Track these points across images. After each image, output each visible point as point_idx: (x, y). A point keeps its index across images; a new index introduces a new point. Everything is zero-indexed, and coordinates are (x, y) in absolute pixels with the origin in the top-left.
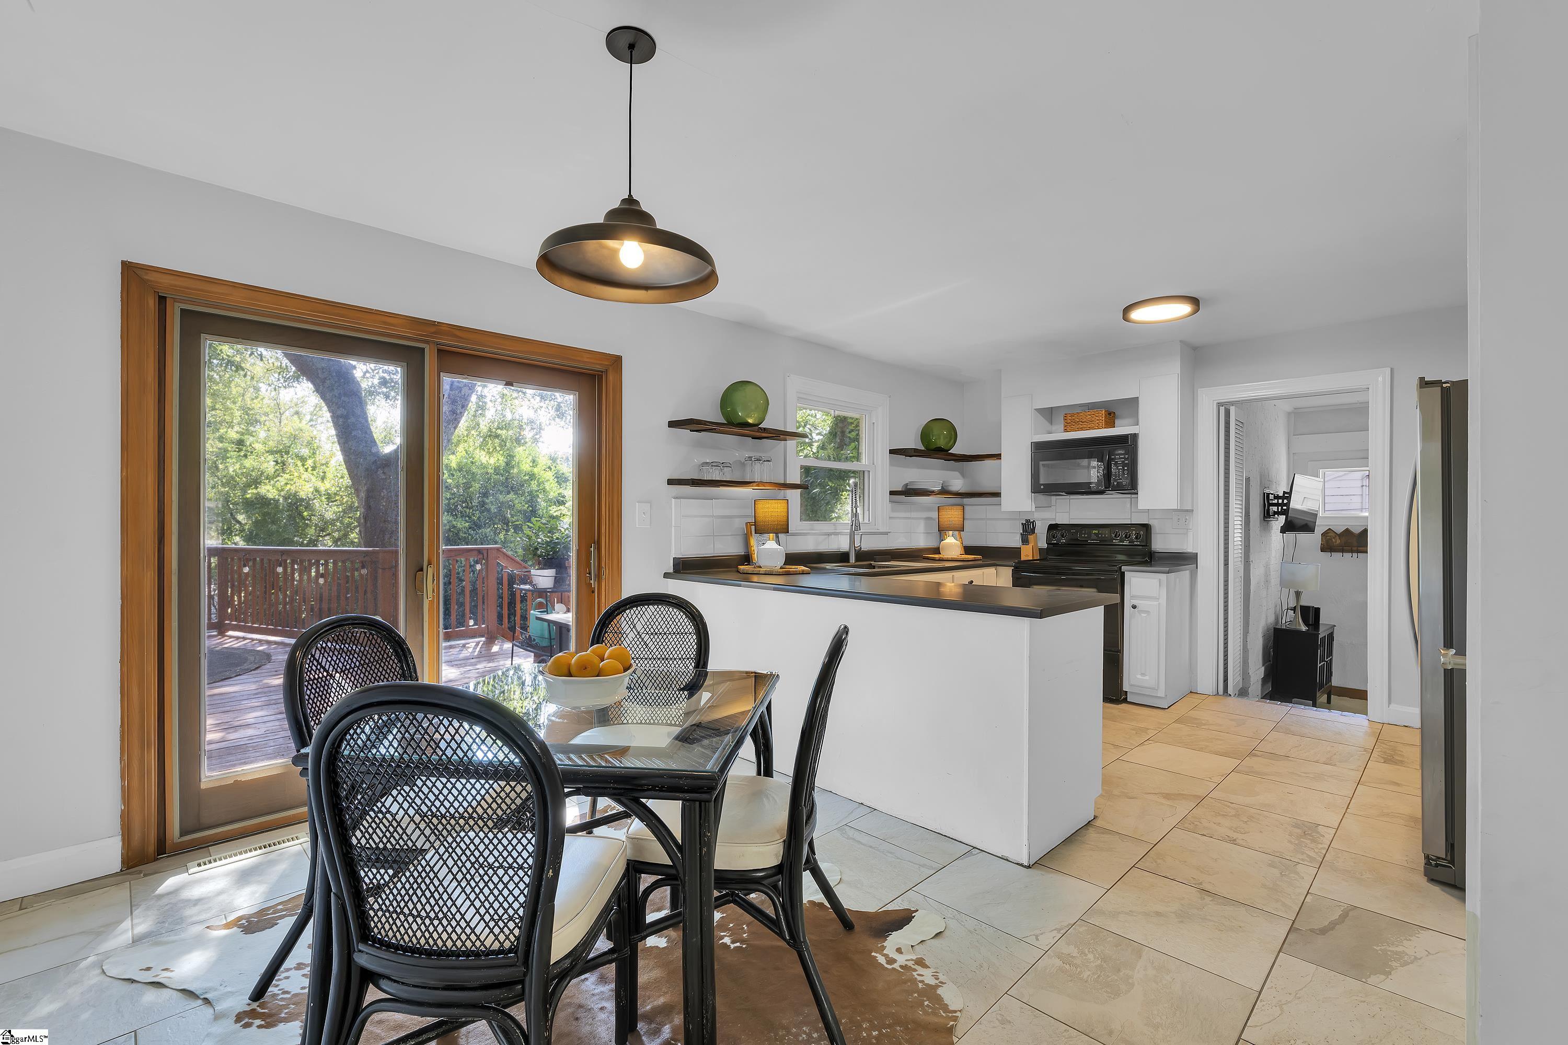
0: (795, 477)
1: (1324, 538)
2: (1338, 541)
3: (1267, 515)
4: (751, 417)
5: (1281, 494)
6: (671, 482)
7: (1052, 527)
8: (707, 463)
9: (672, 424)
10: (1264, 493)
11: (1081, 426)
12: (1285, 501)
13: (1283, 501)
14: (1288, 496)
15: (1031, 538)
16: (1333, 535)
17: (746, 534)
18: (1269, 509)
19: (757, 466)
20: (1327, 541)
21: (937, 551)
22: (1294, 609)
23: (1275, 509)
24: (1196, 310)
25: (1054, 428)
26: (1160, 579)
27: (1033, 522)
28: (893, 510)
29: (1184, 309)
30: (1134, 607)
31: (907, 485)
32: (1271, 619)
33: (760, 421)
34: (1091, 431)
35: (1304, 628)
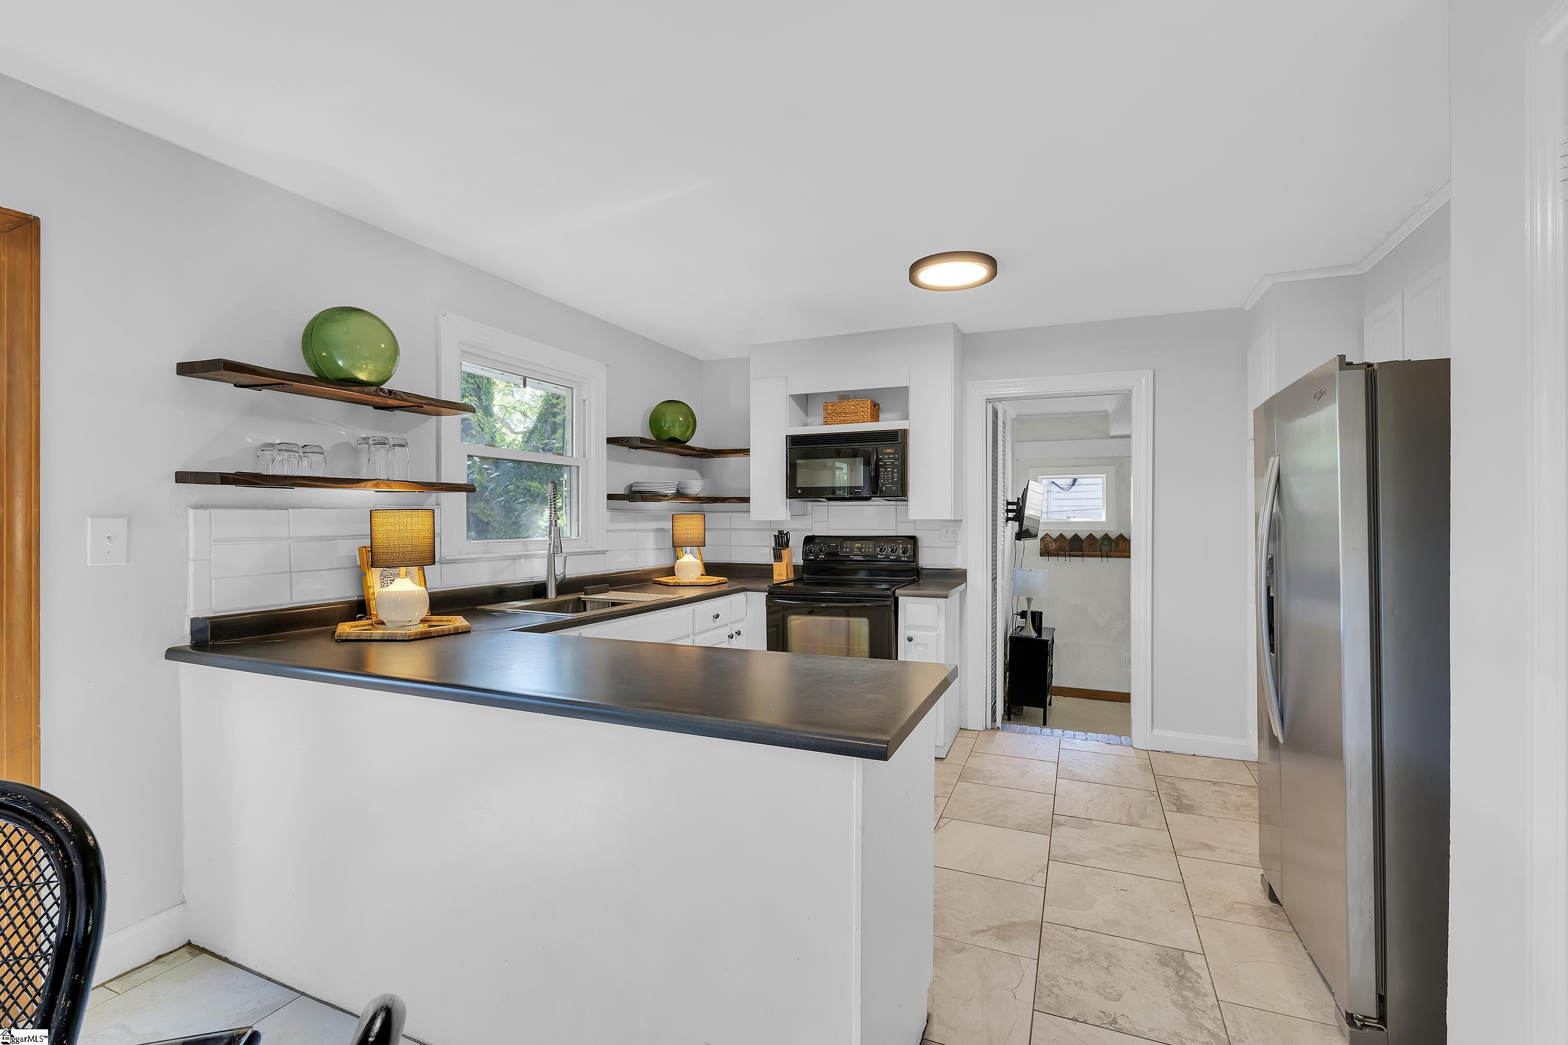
0: (456, 473)
1: (1042, 543)
2: (1054, 546)
4: (361, 370)
6: (182, 477)
7: (809, 540)
8: (273, 445)
9: (185, 369)
11: (844, 418)
13: (1019, 508)
15: (785, 553)
16: (1050, 540)
17: (360, 566)
19: (380, 454)
20: (1044, 546)
21: (671, 571)
24: (994, 274)
25: (810, 420)
26: (938, 605)
27: (786, 534)
28: (612, 520)
29: (977, 271)
30: (910, 639)
31: (631, 486)
33: (386, 378)
34: (855, 424)
35: (1034, 635)
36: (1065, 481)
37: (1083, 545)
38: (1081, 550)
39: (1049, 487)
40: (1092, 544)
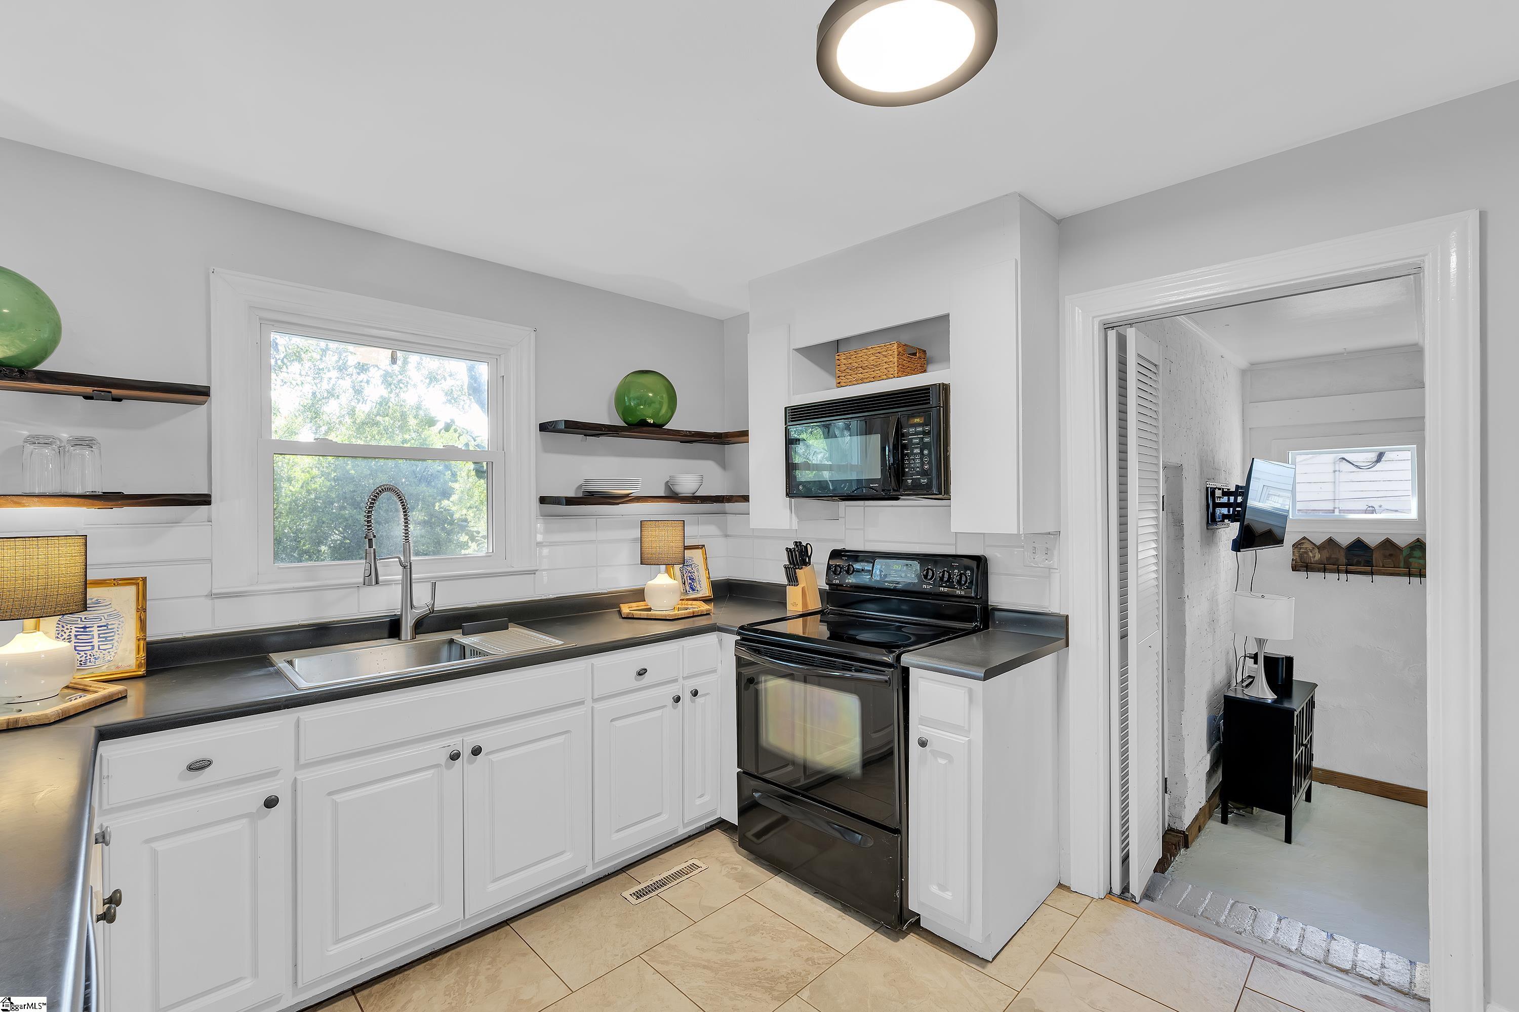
1: (1296, 550)
2: (1318, 556)
3: (1212, 520)
5: (1233, 489)
7: (836, 555)
10: (1207, 488)
11: (862, 376)
12: (1240, 499)
13: (1236, 499)
14: (1243, 491)
15: (802, 572)
16: (1310, 546)
18: (1214, 514)
20: (1301, 556)
21: (639, 598)
22: (1255, 657)
23: (1225, 511)
26: (970, 690)
27: (805, 547)
28: (548, 530)
30: (923, 744)
31: (582, 485)
32: (1221, 676)
34: (877, 381)
35: (1269, 696)
36: (1364, 456)
37: (1372, 556)
38: (1369, 563)
39: (1337, 466)
40: (1391, 555)
